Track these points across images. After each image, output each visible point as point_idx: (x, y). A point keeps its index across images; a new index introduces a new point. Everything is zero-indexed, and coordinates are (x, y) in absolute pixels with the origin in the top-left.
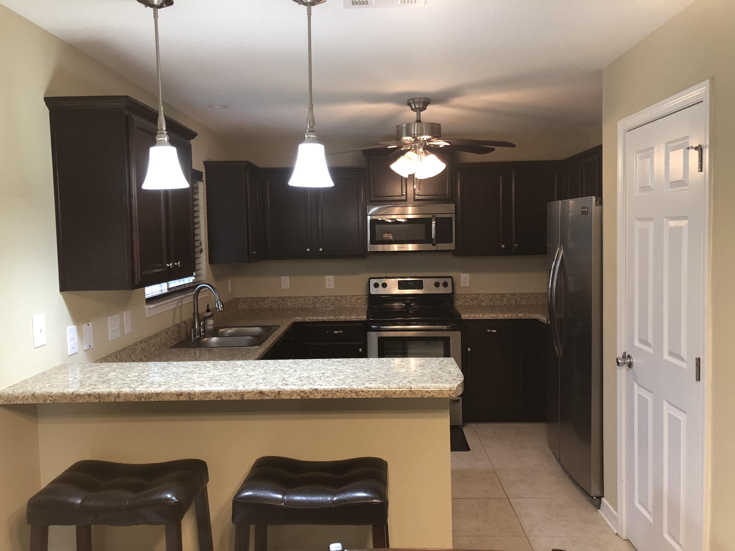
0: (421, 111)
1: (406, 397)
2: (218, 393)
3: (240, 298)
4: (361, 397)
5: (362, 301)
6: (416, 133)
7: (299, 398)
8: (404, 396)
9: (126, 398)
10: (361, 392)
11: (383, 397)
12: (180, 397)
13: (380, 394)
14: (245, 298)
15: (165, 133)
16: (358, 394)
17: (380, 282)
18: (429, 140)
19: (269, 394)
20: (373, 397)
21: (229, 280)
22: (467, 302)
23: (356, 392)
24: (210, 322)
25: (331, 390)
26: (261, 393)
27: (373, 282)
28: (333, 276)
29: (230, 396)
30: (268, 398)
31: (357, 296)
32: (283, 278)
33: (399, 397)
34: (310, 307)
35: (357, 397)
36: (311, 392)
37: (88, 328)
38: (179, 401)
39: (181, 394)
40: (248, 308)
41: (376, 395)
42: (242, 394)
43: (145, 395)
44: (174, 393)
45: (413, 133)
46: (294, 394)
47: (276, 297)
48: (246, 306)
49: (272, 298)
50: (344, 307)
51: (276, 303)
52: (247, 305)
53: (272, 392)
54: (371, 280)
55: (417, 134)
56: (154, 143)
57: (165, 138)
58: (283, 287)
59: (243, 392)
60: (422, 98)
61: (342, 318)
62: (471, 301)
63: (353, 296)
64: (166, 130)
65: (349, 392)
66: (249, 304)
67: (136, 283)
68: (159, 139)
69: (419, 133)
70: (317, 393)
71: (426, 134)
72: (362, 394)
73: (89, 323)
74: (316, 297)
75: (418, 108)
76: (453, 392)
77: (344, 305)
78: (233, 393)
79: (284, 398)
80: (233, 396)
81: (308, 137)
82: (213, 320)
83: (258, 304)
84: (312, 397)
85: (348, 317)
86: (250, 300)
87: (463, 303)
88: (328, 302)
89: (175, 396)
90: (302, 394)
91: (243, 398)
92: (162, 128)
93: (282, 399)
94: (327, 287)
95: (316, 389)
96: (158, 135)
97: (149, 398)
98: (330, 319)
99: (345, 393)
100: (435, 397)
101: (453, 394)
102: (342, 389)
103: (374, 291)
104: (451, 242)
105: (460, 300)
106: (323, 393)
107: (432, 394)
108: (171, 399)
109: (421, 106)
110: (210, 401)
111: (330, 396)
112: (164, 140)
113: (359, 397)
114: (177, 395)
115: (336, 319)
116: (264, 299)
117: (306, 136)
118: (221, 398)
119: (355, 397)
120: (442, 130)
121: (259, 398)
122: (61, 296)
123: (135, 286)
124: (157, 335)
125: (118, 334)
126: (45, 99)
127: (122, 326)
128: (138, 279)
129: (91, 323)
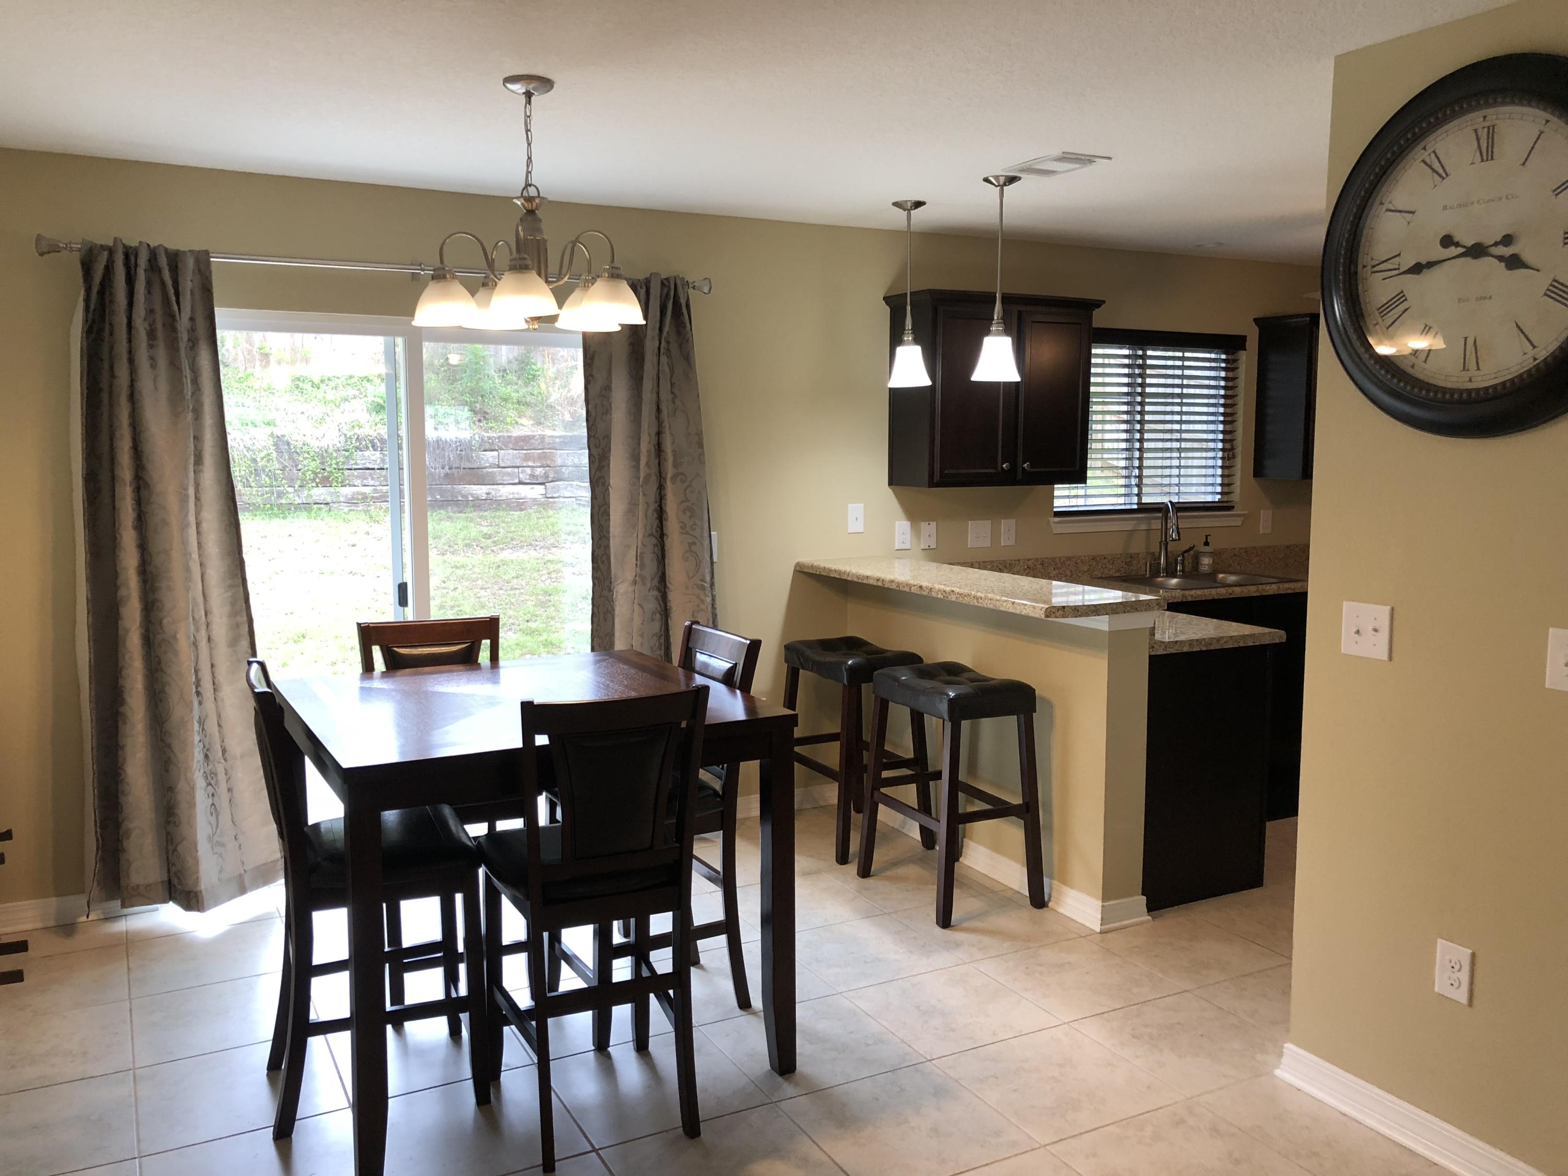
15: (910, 332)
24: (1203, 560)
37: (929, 529)
57: (909, 337)
64: (911, 330)
67: (935, 481)
68: (905, 339)
73: (932, 522)
82: (1211, 559)
92: (908, 327)
96: (905, 335)
112: (909, 339)
122: (890, 490)
123: (932, 484)
124: (1069, 559)
125: (987, 543)
126: (885, 298)
127: (995, 535)
128: (937, 477)
129: (935, 523)
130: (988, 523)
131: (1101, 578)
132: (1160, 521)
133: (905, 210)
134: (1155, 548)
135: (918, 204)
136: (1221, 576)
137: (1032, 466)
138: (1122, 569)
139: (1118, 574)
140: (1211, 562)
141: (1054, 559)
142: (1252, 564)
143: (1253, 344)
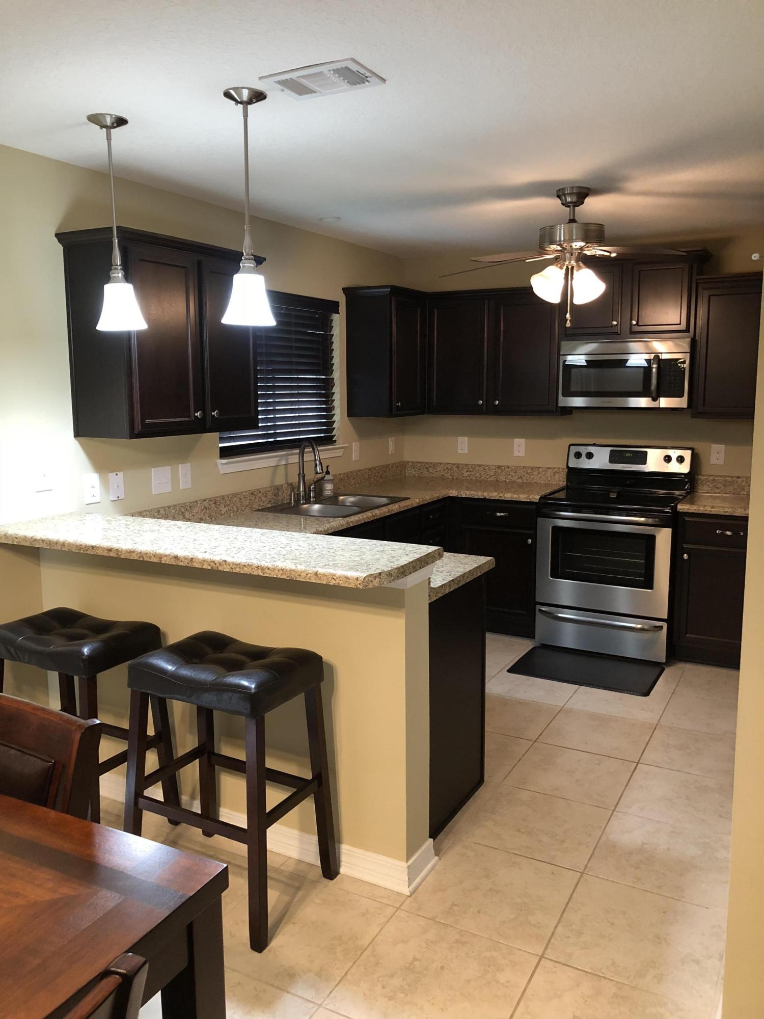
0: (575, 206)
1: (311, 581)
2: (141, 553)
3: (408, 462)
4: (267, 575)
5: (561, 476)
6: (562, 239)
7: (209, 568)
8: (309, 580)
9: (69, 548)
10: (267, 570)
11: (288, 578)
12: (110, 553)
13: (285, 574)
14: (413, 462)
15: (119, 268)
16: (264, 572)
17: (584, 450)
18: (582, 249)
19: (183, 560)
20: (279, 577)
21: (390, 439)
22: (717, 488)
23: (263, 569)
24: (328, 487)
25: (239, 564)
26: (176, 557)
27: (574, 450)
28: (524, 440)
29: (150, 558)
30: (182, 564)
31: (554, 468)
32: (460, 439)
33: (304, 580)
34: (491, 479)
35: (263, 575)
36: (220, 564)
37: (117, 479)
38: (110, 557)
39: (110, 550)
40: (417, 475)
41: (282, 575)
42: (160, 557)
43: (83, 547)
44: (104, 548)
45: (558, 239)
46: (205, 563)
47: (449, 464)
48: (414, 473)
49: (445, 464)
50: (535, 483)
51: (449, 471)
52: (415, 471)
53: (185, 558)
54: (571, 447)
55: (564, 240)
56: (108, 280)
57: (118, 274)
58: (459, 452)
59: (161, 555)
60: (576, 187)
61: (508, 496)
62: (724, 486)
63: (548, 468)
64: (120, 265)
65: (256, 568)
66: (417, 469)
67: (136, 432)
68: (113, 275)
69: (567, 238)
70: (226, 565)
71: (576, 240)
72: (268, 572)
73: (118, 473)
74: (499, 467)
75: (570, 203)
76: (360, 582)
77: (535, 481)
78: (153, 554)
79: (197, 566)
80: (153, 557)
81: (243, 266)
82: (333, 485)
83: (428, 471)
84: (221, 568)
85: (515, 496)
86: (419, 465)
87: (709, 489)
88: (514, 474)
89: (106, 551)
90: (212, 564)
91: (161, 561)
92: (116, 262)
93: (194, 567)
94: (516, 454)
95: (225, 561)
96: (113, 271)
97: (87, 550)
98: (492, 496)
99: (252, 569)
100: (341, 585)
101: (360, 584)
102: (250, 564)
103: (574, 463)
104: (681, 396)
105: (705, 484)
106: (231, 565)
107: (337, 581)
108: (103, 554)
109: (574, 199)
110: (134, 560)
111: (237, 570)
112: (118, 276)
113: (265, 575)
114: (108, 550)
115: (500, 497)
116: (434, 465)
117: (241, 265)
118: (143, 558)
119: (262, 574)
120: (606, 233)
121: (174, 564)
122: (77, 442)
123: (134, 435)
124: (235, 495)
125: (168, 489)
126: (57, 235)
127: (175, 480)
128: (138, 427)
129: (122, 473)
130: (168, 469)
131: (258, 510)
132: (298, 456)
133: (102, 127)
134: (294, 479)
135: (121, 122)
136: (341, 498)
137: (220, 413)
138: (272, 500)
139: (270, 505)
140: (333, 488)
141: (223, 497)
142: (351, 486)
143: (343, 308)
